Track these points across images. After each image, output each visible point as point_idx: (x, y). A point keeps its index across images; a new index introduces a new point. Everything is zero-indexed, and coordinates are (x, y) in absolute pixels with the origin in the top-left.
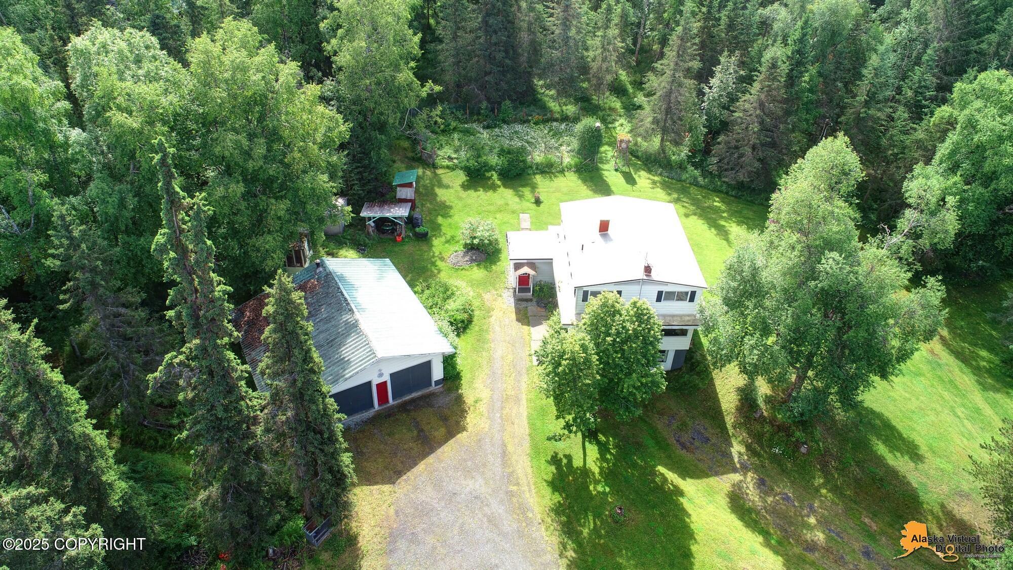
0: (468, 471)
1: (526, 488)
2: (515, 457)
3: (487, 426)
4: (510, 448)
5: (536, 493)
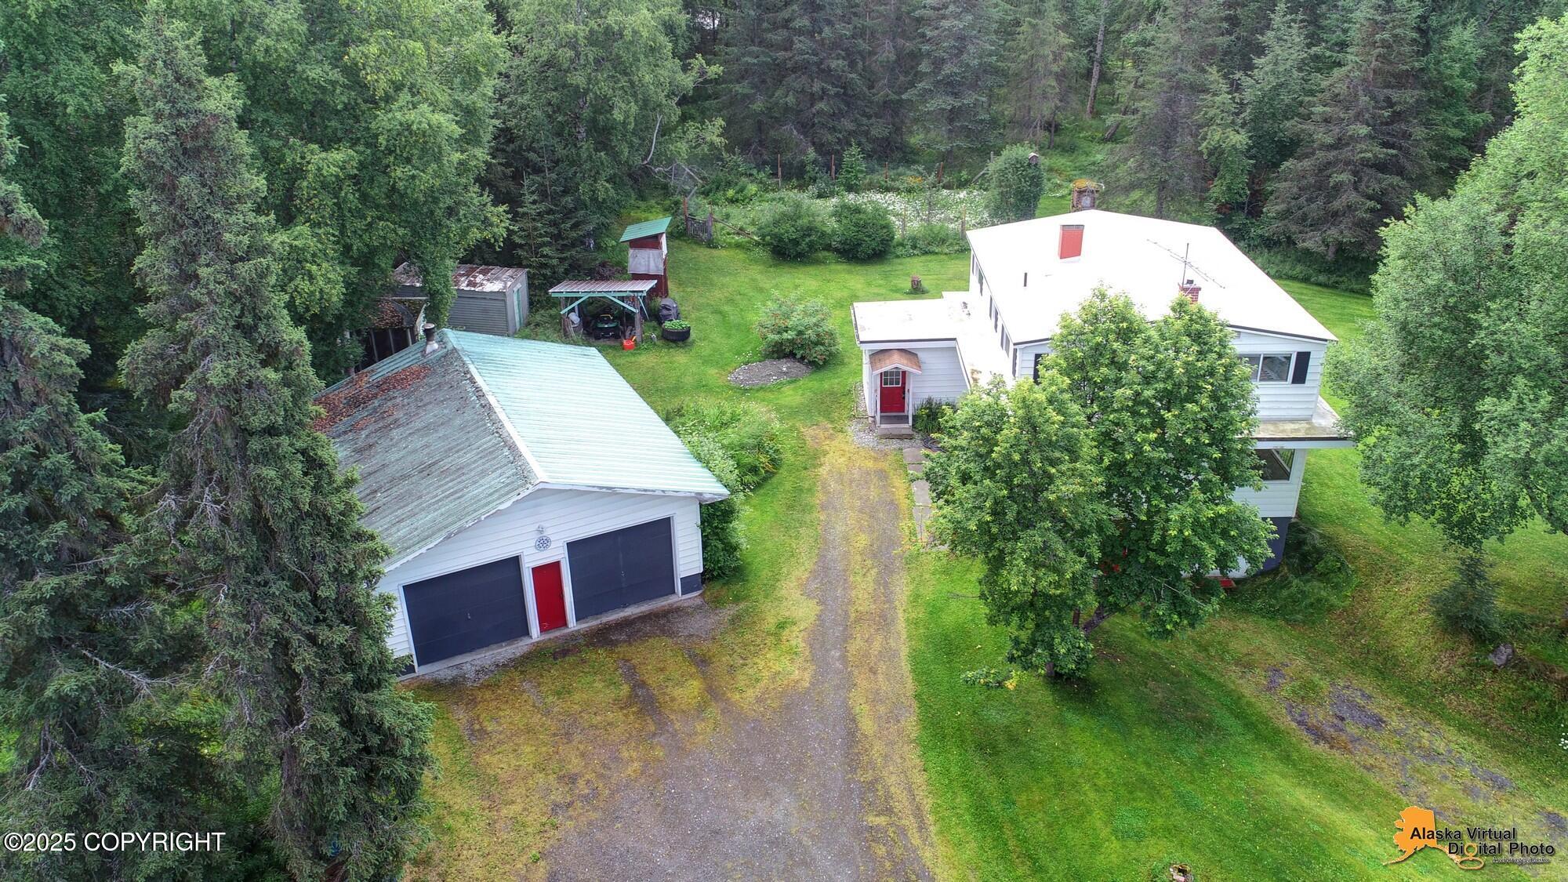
0: (757, 778)
1: (909, 822)
2: (878, 749)
3: (807, 676)
4: (867, 725)
5: (941, 832)
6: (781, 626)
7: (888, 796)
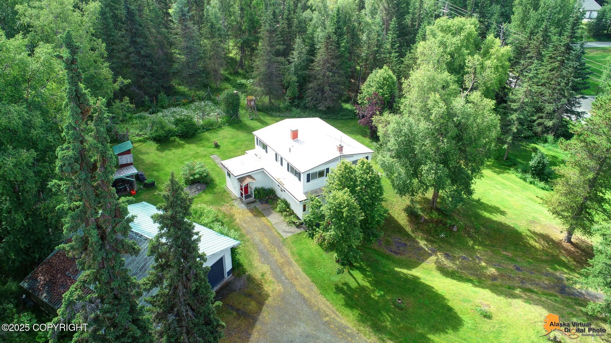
0: (290, 322)
1: (334, 316)
2: (313, 300)
3: (281, 287)
4: (306, 295)
5: (342, 315)
6: (263, 275)
7: (325, 311)
